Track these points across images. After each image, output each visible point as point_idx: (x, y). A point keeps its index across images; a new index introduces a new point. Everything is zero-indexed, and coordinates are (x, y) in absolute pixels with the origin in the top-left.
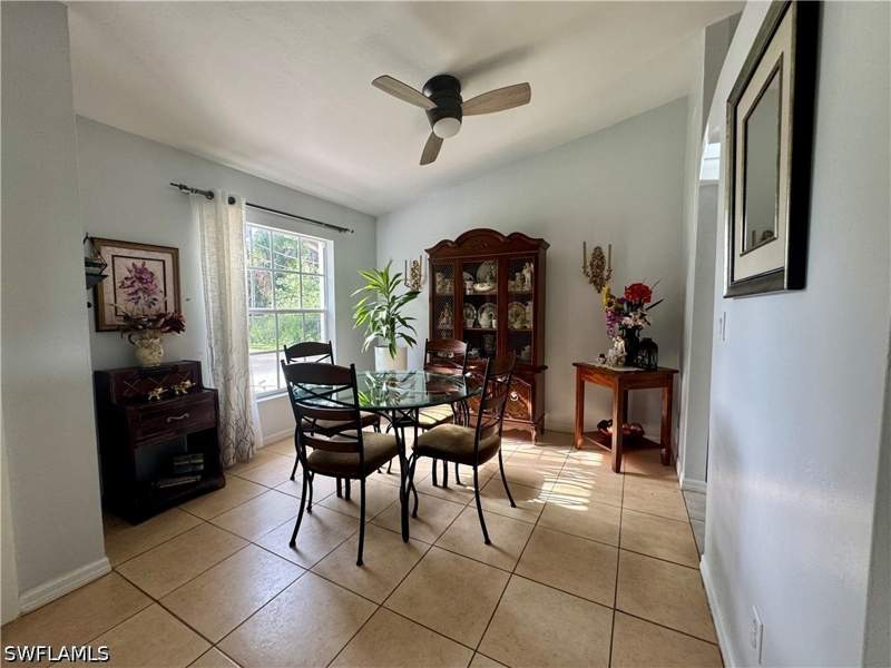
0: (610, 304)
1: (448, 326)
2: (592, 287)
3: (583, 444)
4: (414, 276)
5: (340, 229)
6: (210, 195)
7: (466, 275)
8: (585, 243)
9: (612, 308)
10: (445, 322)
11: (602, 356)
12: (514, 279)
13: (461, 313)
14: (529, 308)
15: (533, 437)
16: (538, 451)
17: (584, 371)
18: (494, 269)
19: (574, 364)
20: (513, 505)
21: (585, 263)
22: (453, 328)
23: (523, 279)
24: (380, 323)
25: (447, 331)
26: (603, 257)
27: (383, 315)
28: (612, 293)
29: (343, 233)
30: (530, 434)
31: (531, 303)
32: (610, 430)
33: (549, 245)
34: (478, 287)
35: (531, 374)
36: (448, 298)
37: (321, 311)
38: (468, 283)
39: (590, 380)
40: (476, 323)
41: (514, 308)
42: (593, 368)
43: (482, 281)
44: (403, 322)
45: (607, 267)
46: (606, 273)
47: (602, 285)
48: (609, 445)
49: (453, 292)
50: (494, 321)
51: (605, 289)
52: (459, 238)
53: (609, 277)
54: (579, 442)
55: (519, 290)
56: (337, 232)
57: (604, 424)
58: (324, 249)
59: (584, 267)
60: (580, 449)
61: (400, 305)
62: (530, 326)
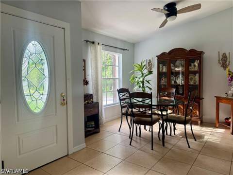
0: (229, 75)
1: (164, 84)
2: (222, 68)
3: (219, 126)
4: (149, 65)
5: (124, 50)
6: (93, 43)
7: (172, 65)
8: (219, 52)
9: (230, 76)
10: (163, 81)
11: (226, 94)
12: (191, 66)
13: (170, 78)
14: (197, 76)
15: (199, 123)
16: (201, 128)
17: (219, 99)
18: (183, 62)
19: (215, 97)
20: (196, 140)
21: (219, 59)
22: (166, 84)
23: (195, 66)
24: (140, 82)
25: (164, 85)
26: (226, 57)
27: (141, 80)
28: (230, 70)
29: (125, 51)
30: (198, 122)
31: (197, 75)
32: (230, 120)
33: (204, 53)
34: (177, 69)
35: (198, 100)
36: (164, 73)
37: (117, 79)
38: (172, 67)
39: (222, 102)
40: (175, 82)
41: (191, 76)
42: (223, 98)
43: (178, 67)
44: (148, 82)
45: (228, 61)
46: (228, 63)
47: (226, 67)
48: (229, 125)
49: (166, 71)
50: (183, 81)
51: (227, 69)
52: (170, 51)
53: (229, 64)
54: (217, 126)
55: (193, 70)
56: (122, 51)
57: (227, 119)
58: (119, 57)
59: (219, 61)
60: (217, 128)
61: (146, 76)
62: (197, 83)
